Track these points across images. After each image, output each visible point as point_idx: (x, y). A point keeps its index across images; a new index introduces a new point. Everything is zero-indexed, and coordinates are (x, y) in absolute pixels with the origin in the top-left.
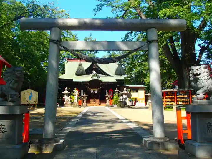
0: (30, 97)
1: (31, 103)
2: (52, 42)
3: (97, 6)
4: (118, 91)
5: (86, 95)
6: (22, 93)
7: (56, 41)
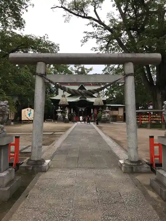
0: (29, 115)
1: (30, 119)
2: (39, 75)
3: (84, 38)
4: (101, 109)
5: (75, 113)
6: (23, 111)
7: (42, 74)
